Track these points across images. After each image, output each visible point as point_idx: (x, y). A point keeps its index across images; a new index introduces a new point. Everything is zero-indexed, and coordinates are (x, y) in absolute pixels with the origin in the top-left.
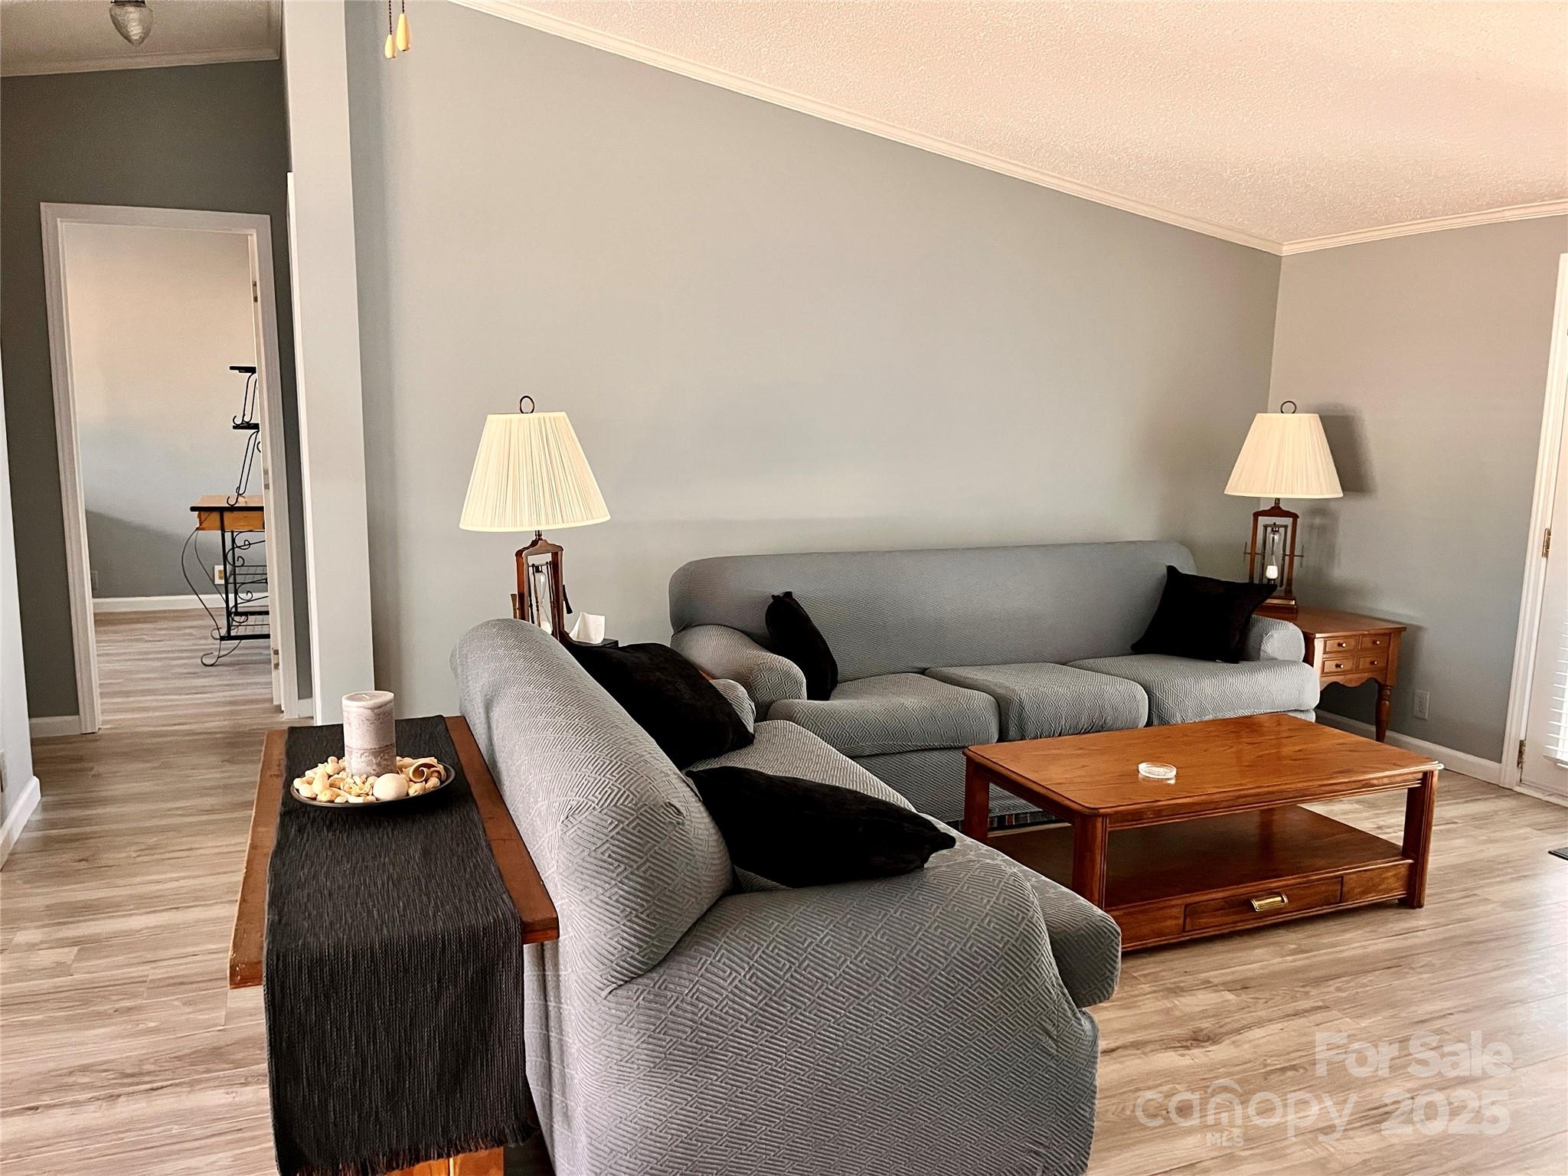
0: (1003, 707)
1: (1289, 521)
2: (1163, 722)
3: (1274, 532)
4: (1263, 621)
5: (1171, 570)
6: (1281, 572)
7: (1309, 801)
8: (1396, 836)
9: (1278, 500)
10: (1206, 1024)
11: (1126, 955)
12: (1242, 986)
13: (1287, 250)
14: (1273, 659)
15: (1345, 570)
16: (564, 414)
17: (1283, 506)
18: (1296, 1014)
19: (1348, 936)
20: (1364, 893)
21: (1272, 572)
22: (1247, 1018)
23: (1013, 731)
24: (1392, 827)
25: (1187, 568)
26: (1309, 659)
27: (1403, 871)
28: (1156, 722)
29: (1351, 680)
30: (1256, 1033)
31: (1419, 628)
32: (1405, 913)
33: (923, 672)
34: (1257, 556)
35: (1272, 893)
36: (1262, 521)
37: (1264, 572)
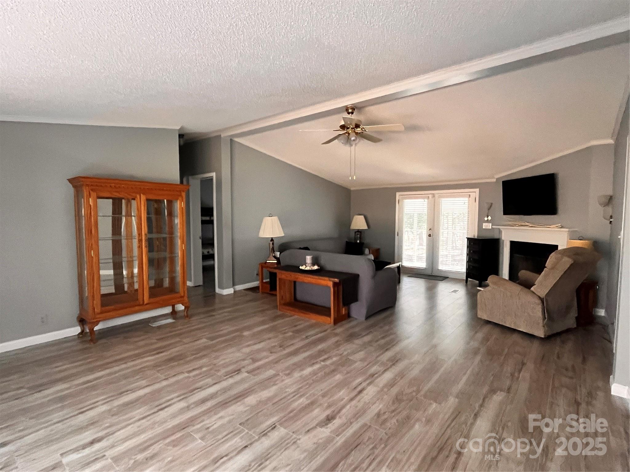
1: (360, 233)
3: (358, 235)
4: (363, 249)
6: (360, 241)
9: (358, 229)
13: (352, 189)
15: (367, 241)
17: (360, 230)
21: (358, 241)
25: (348, 241)
26: (370, 254)
34: (356, 239)
36: (357, 233)
37: (357, 241)
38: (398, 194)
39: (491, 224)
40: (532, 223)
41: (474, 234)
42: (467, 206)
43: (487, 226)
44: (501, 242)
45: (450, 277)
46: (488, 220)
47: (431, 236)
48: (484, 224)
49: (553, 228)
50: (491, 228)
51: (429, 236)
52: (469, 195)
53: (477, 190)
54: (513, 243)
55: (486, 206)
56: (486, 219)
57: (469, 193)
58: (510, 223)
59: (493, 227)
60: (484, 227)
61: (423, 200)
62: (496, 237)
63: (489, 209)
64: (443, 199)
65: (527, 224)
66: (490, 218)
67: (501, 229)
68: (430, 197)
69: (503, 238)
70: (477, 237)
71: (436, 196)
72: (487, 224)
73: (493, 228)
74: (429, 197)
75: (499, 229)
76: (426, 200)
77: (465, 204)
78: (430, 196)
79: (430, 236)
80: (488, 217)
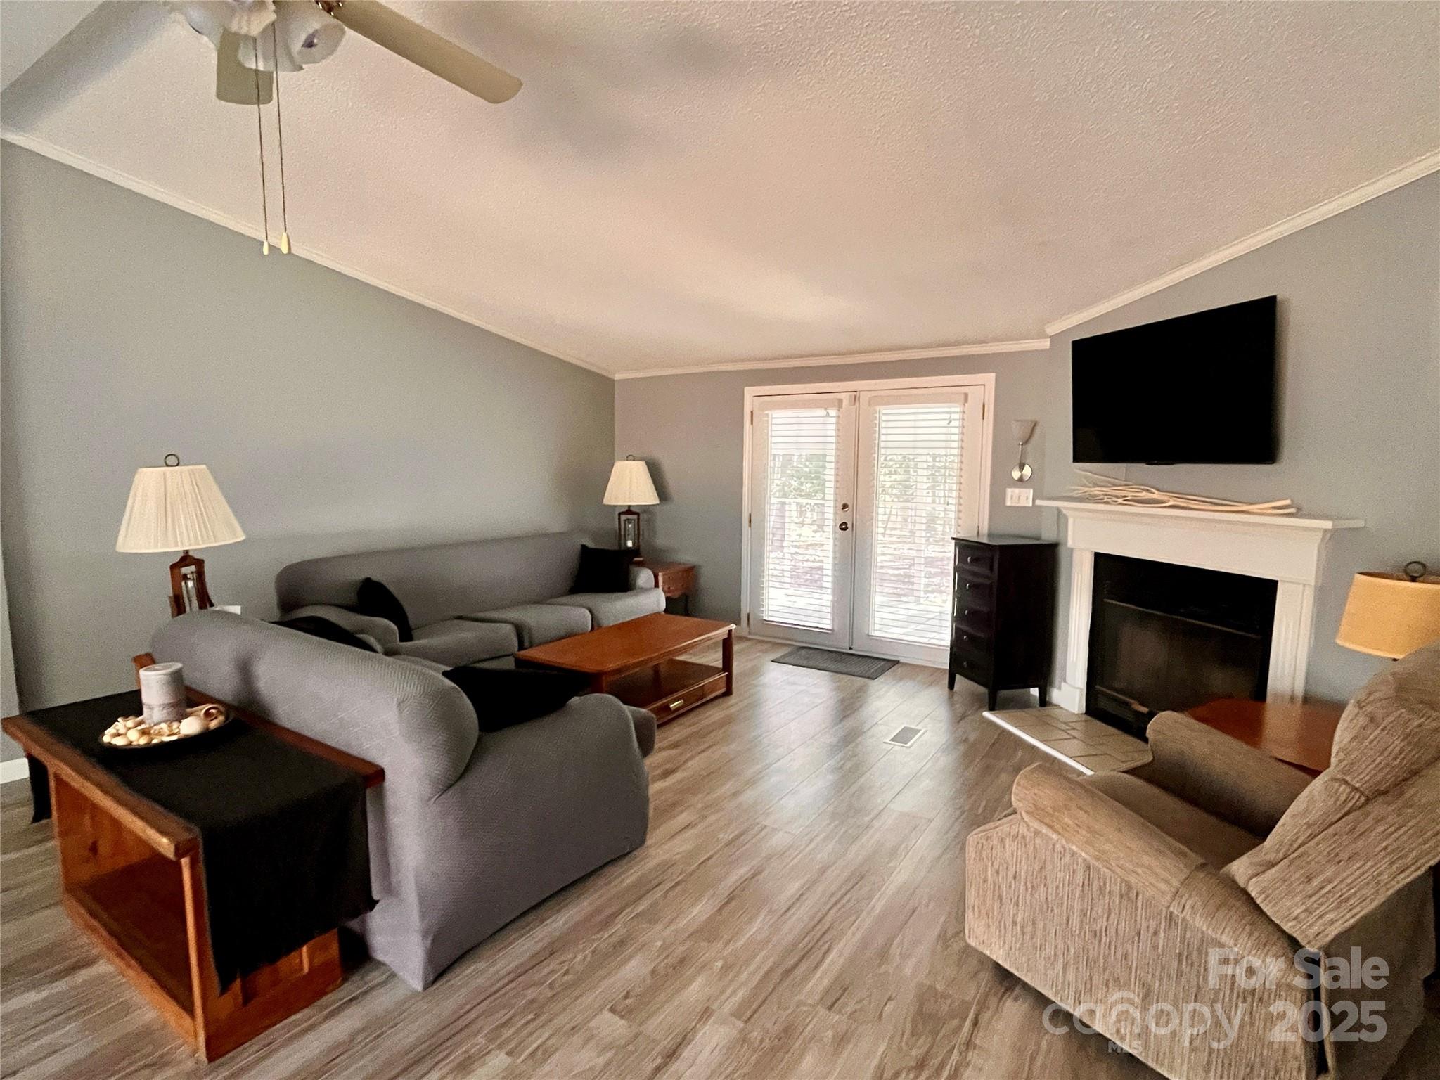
0: (519, 630)
1: (635, 517)
2: (600, 627)
3: (629, 523)
4: (634, 569)
5: (584, 547)
6: (634, 544)
7: (679, 655)
8: (719, 664)
9: (629, 506)
10: (668, 766)
11: (660, 726)
12: (675, 745)
13: (617, 377)
14: (642, 588)
15: (661, 541)
16: (204, 466)
17: (633, 509)
18: (703, 751)
19: (709, 713)
20: (712, 692)
21: (630, 544)
22: (682, 759)
23: (527, 644)
24: (714, 659)
25: (591, 544)
26: (657, 585)
27: (724, 679)
28: (596, 627)
29: (676, 595)
30: (690, 764)
31: (700, 566)
32: (727, 698)
33: (460, 618)
34: (621, 537)
35: (676, 700)
36: (623, 517)
37: (626, 544)
38: (749, 392)
39: (1032, 491)
40: (1180, 494)
41: (979, 527)
42: (956, 431)
43: (1019, 497)
44: (1063, 554)
45: (902, 660)
46: (1021, 479)
47: (846, 528)
48: (1009, 491)
49: (1261, 517)
50: (1031, 505)
51: (842, 529)
52: (963, 396)
53: (990, 378)
54: (1101, 560)
55: (1017, 431)
56: (1016, 474)
57: (966, 389)
58: (1096, 491)
59: (1038, 502)
60: (1008, 503)
61: (822, 412)
62: (1047, 536)
63: (1026, 442)
64: (885, 409)
65: (1156, 495)
66: (1027, 471)
67: (1064, 512)
68: (845, 403)
69: (1070, 544)
70: (990, 535)
71: (864, 397)
72: (1017, 491)
73: (1040, 507)
74: (840, 401)
75: (1059, 510)
76: (833, 413)
77: (951, 424)
78: (845, 397)
79: (843, 527)
80: (1021, 467)
